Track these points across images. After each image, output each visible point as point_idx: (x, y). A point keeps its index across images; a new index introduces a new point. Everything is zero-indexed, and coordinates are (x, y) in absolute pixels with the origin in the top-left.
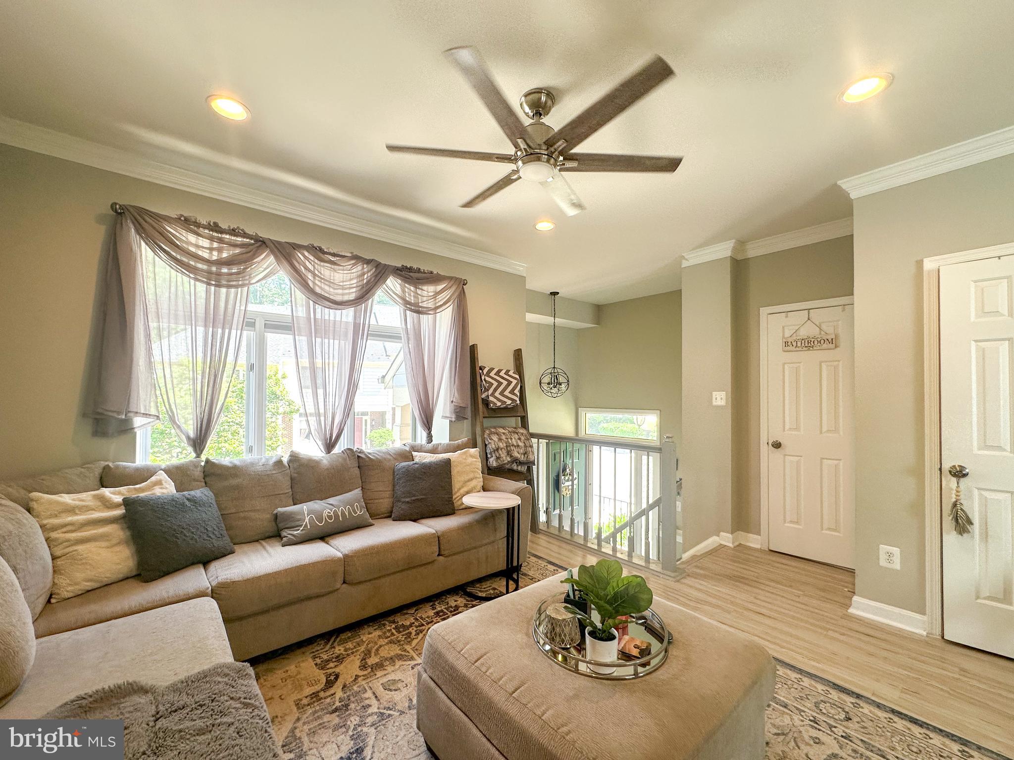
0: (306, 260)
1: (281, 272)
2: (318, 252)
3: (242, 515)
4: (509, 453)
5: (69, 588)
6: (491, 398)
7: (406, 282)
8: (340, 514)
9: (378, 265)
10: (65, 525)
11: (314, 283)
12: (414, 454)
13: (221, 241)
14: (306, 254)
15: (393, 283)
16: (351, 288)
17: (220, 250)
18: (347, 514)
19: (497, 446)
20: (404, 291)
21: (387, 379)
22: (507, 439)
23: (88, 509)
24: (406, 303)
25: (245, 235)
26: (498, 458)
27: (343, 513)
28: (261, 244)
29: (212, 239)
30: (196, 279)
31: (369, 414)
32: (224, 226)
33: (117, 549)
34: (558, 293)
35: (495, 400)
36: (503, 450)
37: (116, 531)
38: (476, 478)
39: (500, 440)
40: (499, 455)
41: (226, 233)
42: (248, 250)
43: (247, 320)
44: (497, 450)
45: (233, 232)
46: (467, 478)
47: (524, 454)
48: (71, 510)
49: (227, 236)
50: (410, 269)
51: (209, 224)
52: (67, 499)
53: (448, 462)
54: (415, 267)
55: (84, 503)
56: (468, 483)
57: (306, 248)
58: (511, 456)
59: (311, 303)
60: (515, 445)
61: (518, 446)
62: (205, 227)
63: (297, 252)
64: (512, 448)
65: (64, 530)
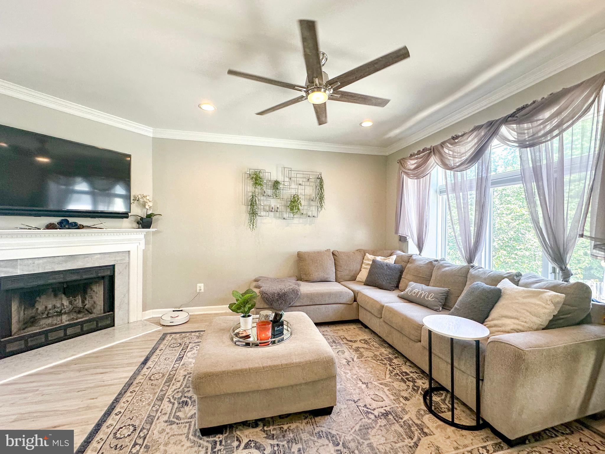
0: (447, 150)
14: (448, 145)
25: (427, 150)
27: (421, 294)
28: (431, 151)
29: (417, 158)
41: (421, 153)
45: (423, 151)
48: (368, 260)
51: (418, 152)
57: (448, 141)
62: (416, 154)
63: (443, 147)
65: (365, 264)
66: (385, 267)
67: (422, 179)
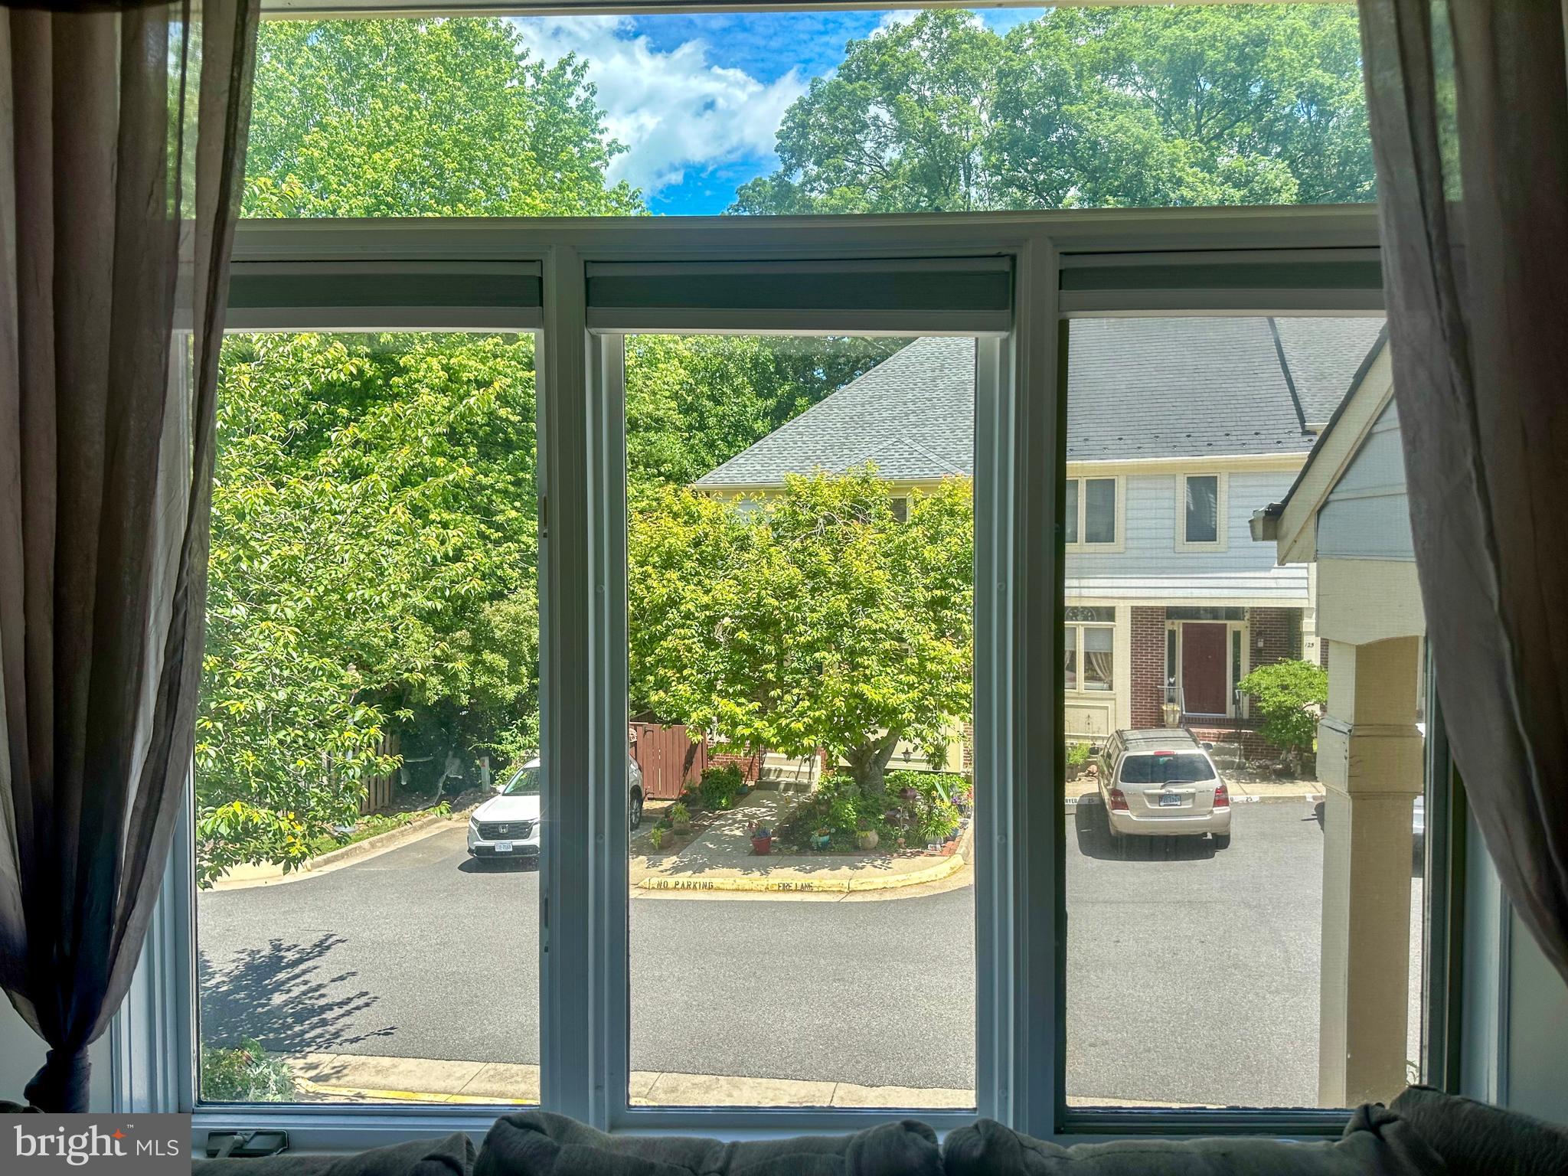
21: (1295, 518)
31: (1247, 616)
43: (234, 270)
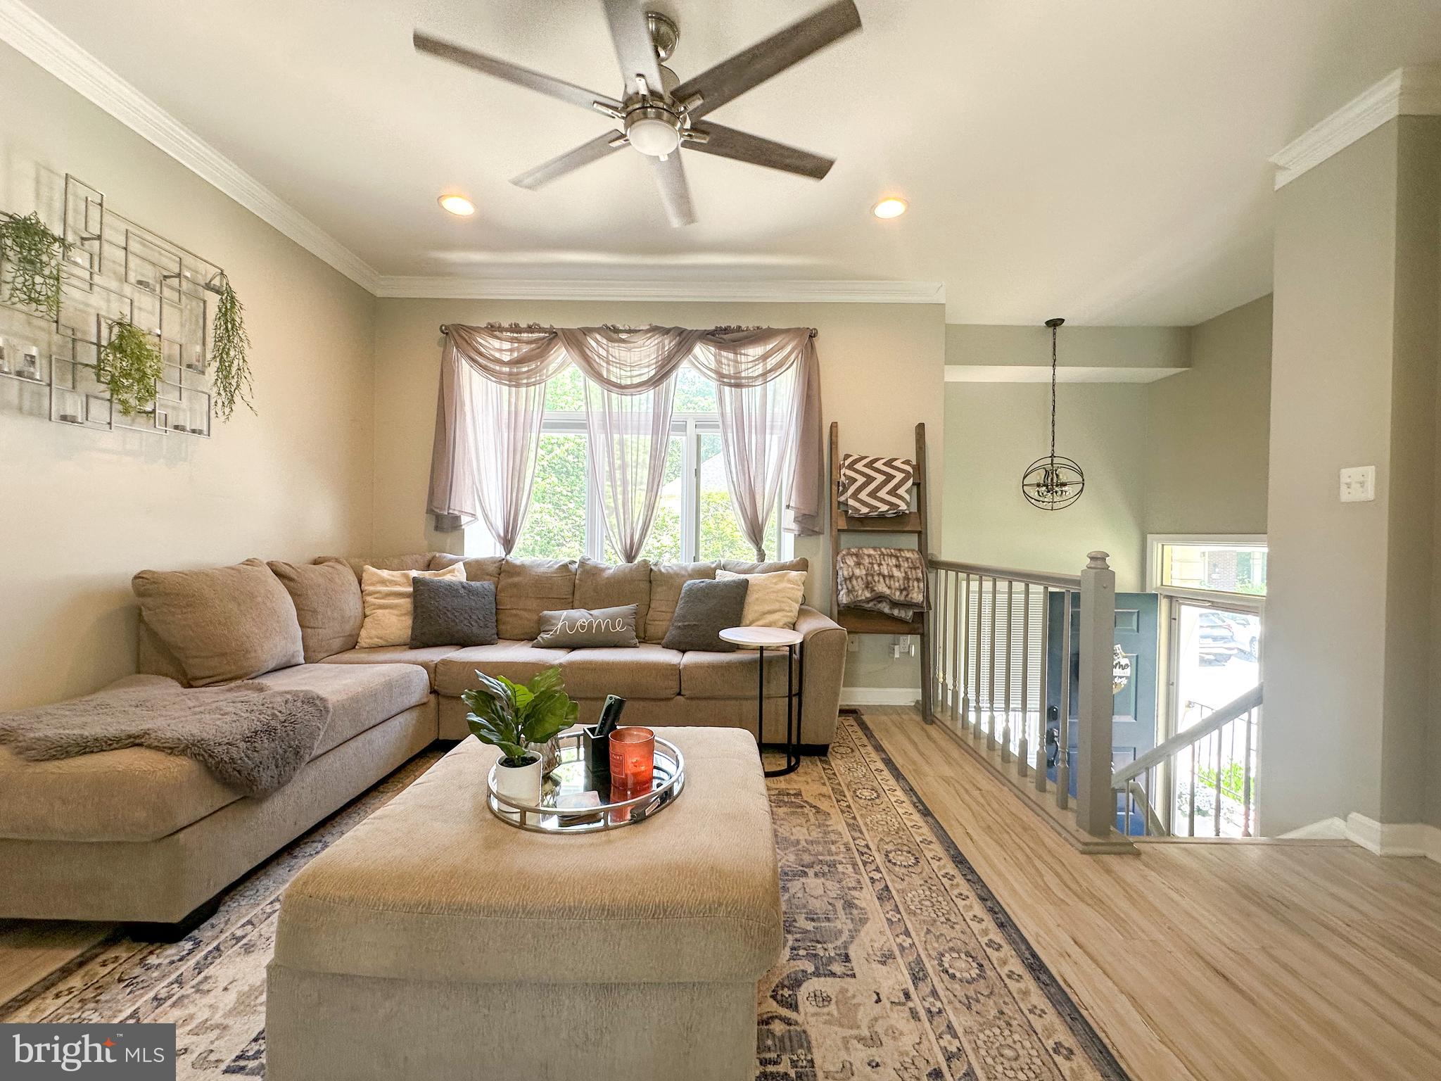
0: (596, 344)
1: (574, 365)
2: (611, 333)
3: (514, 612)
4: (868, 586)
5: (367, 640)
6: (851, 502)
7: (720, 348)
8: (594, 627)
9: (680, 332)
10: (377, 592)
11: (608, 370)
12: (718, 572)
13: (519, 341)
14: (598, 337)
15: (703, 353)
16: (649, 366)
17: (518, 349)
18: (603, 628)
19: (851, 574)
20: (719, 362)
22: (872, 564)
23: (396, 584)
24: (721, 375)
25: (541, 330)
26: (849, 592)
27: (599, 625)
28: (553, 335)
29: (512, 340)
30: (501, 383)
32: (523, 325)
33: (403, 618)
34: (1063, 321)
35: (857, 505)
36: (859, 580)
37: (406, 603)
38: (783, 610)
39: (858, 564)
40: (853, 587)
41: (524, 332)
42: (539, 345)
44: (850, 579)
45: (530, 329)
46: (767, 608)
47: (901, 591)
48: (383, 582)
49: (526, 335)
50: (726, 330)
51: (511, 325)
52: (385, 574)
53: (744, 585)
54: (733, 325)
55: (393, 579)
56: (767, 616)
57: (598, 330)
58: (872, 590)
59: (606, 392)
60: (886, 573)
61: (891, 577)
62: (507, 330)
63: (588, 338)
64: (876, 578)
65: (376, 596)
66: (462, 591)
67: (533, 387)
